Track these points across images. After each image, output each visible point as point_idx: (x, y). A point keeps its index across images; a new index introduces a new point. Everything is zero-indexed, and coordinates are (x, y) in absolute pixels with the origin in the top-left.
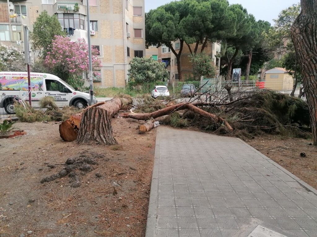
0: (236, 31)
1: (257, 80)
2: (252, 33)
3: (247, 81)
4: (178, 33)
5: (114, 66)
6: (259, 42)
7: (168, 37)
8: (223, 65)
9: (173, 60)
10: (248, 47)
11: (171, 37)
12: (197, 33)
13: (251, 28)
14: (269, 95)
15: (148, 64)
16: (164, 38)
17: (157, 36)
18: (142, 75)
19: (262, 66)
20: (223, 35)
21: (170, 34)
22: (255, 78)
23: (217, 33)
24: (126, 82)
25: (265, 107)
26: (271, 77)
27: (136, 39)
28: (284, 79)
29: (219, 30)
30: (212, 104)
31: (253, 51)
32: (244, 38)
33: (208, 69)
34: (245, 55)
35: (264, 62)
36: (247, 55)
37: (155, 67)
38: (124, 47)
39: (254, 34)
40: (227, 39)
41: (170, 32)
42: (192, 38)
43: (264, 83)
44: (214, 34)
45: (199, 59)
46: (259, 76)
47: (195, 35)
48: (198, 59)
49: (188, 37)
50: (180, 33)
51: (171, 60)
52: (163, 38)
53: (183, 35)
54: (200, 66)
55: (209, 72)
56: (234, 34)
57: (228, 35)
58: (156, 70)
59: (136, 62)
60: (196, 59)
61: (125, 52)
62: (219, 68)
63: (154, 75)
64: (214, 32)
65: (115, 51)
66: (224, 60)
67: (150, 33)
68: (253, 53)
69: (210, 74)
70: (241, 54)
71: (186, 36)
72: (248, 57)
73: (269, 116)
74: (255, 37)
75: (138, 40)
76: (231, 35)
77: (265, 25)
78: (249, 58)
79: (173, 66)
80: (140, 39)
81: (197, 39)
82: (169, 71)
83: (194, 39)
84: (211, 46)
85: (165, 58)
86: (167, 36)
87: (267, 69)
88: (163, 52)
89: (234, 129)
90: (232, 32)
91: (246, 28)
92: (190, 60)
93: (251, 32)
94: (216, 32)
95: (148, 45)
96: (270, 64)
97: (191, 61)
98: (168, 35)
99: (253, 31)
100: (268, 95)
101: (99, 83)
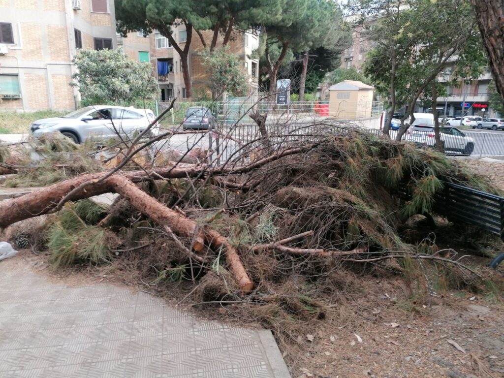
0: (281, 11)
1: (316, 101)
2: (307, 18)
3: (301, 103)
4: (177, 8)
5: (48, 67)
6: (319, 35)
7: (158, 14)
8: (265, 75)
9: (176, 62)
10: (301, 42)
11: (163, 14)
12: (212, 9)
13: (306, 8)
14: (360, 144)
15: (112, 63)
16: (149, 16)
17: (136, 11)
18: (101, 87)
19: (323, 79)
20: (259, 18)
21: (161, 7)
22: (313, 98)
23: (249, 13)
24: (77, 100)
25: (351, 182)
26: (339, 96)
27: (96, 15)
28: (359, 100)
29: (252, 8)
30: (200, 172)
31: (310, 53)
32: (294, 26)
33: (236, 80)
34: (297, 58)
35: (326, 72)
36: (301, 60)
37: (129, 70)
38: (67, 29)
39: (312, 20)
40: (266, 25)
41: (161, 5)
42: (204, 19)
43: (327, 106)
44: (244, 14)
45: (218, 59)
46: (318, 95)
47: (209, 13)
48: (216, 59)
49: (196, 17)
50: (180, 7)
51: (174, 62)
52: (147, 14)
53: (186, 11)
54: (221, 73)
55: (236, 84)
56: (278, 16)
57: (268, 19)
58: (132, 78)
59: (86, 58)
60: (213, 60)
61: (71, 39)
62: (257, 80)
63: (126, 87)
64: (244, 11)
65: (49, 35)
66: (265, 66)
67: (123, 5)
68: (310, 57)
69: (239, 88)
70: (290, 58)
71: (192, 15)
72: (302, 63)
73: (363, 216)
74: (312, 26)
75: (98, 16)
76: (272, 18)
77: (328, 6)
78: (304, 64)
79: (177, 73)
80: (104, 15)
81: (214, 21)
82: (172, 82)
83: (208, 21)
84: (243, 40)
85: (162, 57)
86: (156, 11)
87: (331, 84)
88: (160, 46)
89: (256, 281)
90: (274, 13)
91: (299, 8)
92: (203, 61)
93: (307, 15)
94: (248, 11)
95: (126, 31)
96: (334, 76)
97: (203, 63)
98: (158, 8)
99: (309, 14)
100: (358, 145)
101: (17, 101)
